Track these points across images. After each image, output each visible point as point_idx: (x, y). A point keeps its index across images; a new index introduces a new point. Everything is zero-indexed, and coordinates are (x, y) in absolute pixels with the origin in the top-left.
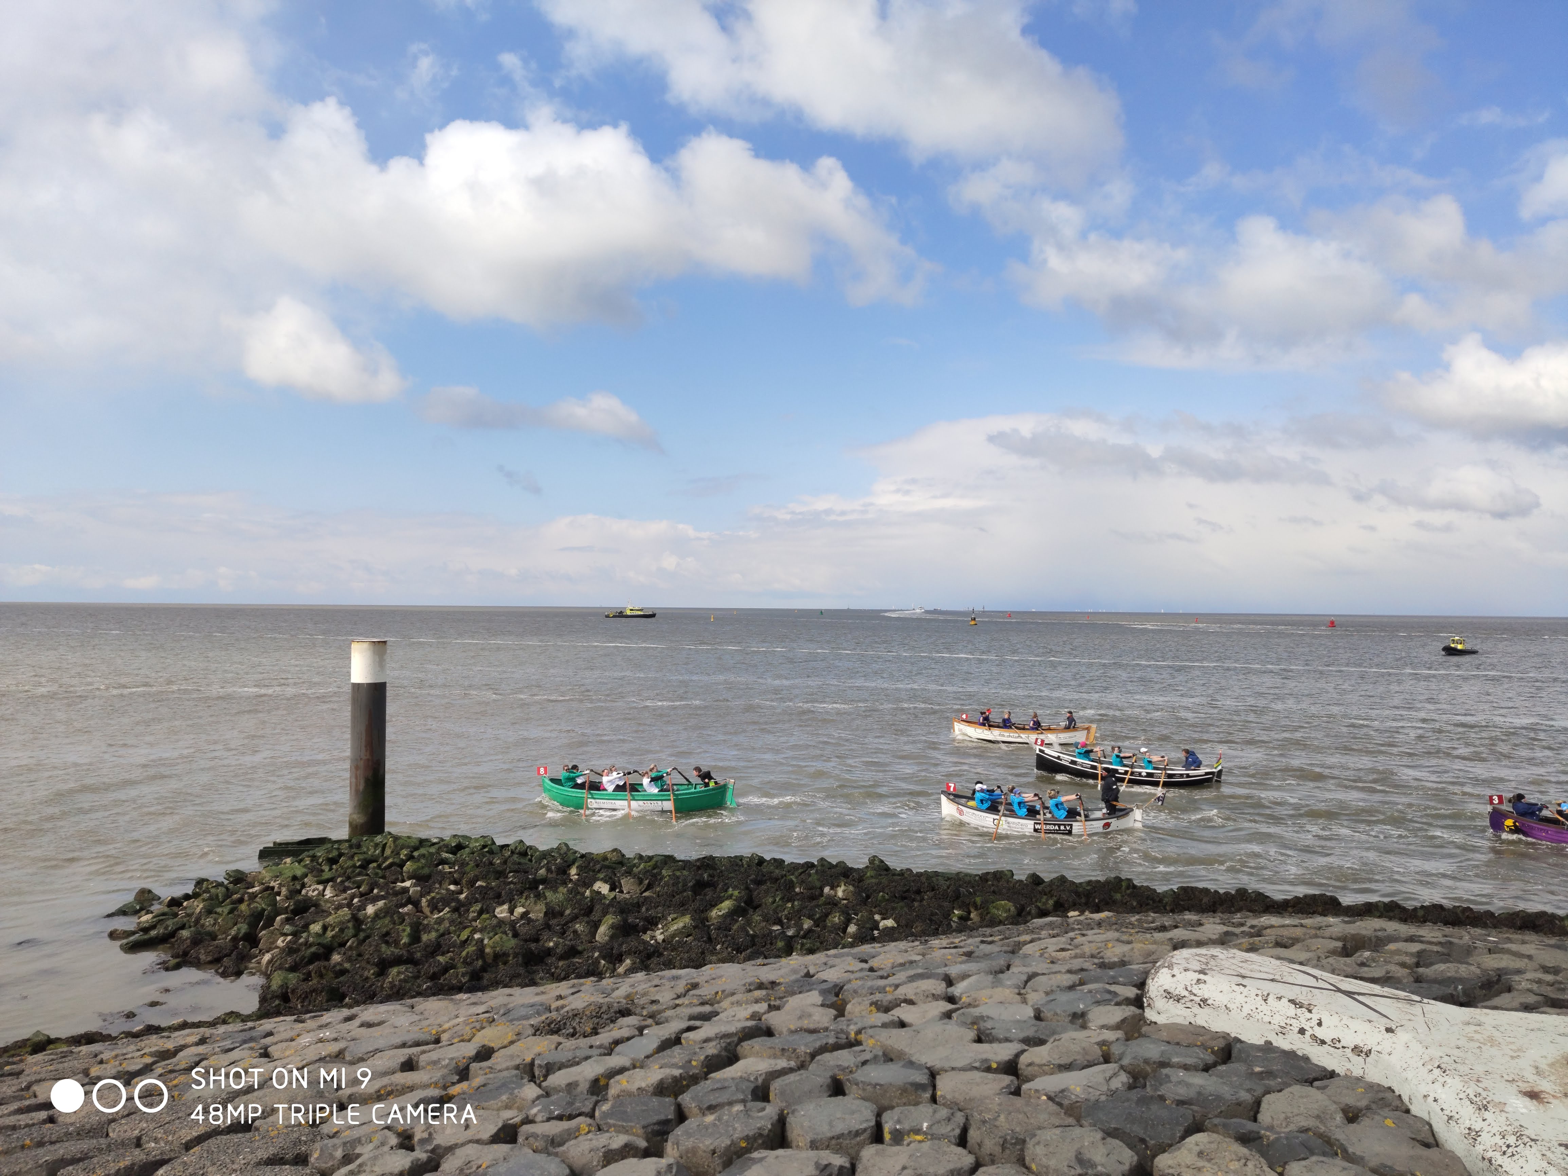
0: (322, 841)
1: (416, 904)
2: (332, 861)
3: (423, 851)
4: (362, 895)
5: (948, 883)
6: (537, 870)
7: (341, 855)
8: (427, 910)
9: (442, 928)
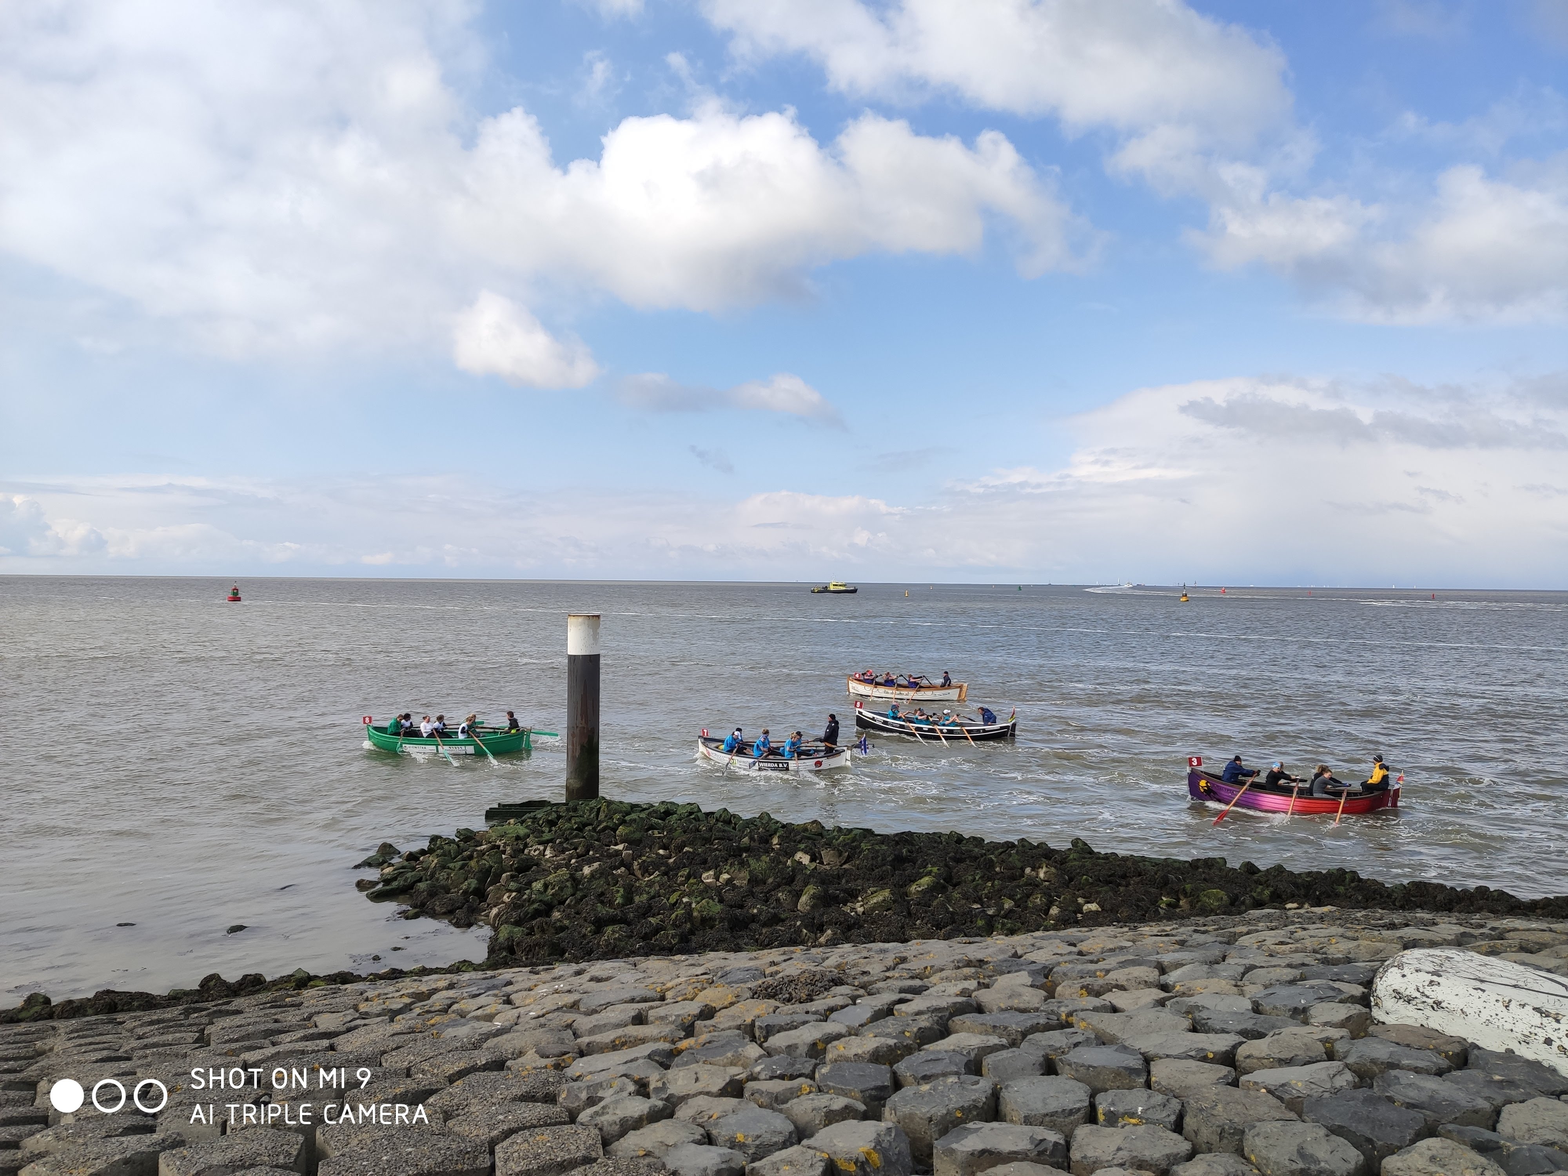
0: (542, 804)
1: (629, 867)
2: (552, 823)
3: (634, 816)
4: (579, 856)
5: (1155, 868)
6: (741, 838)
7: (559, 817)
8: (638, 873)
9: (652, 892)
